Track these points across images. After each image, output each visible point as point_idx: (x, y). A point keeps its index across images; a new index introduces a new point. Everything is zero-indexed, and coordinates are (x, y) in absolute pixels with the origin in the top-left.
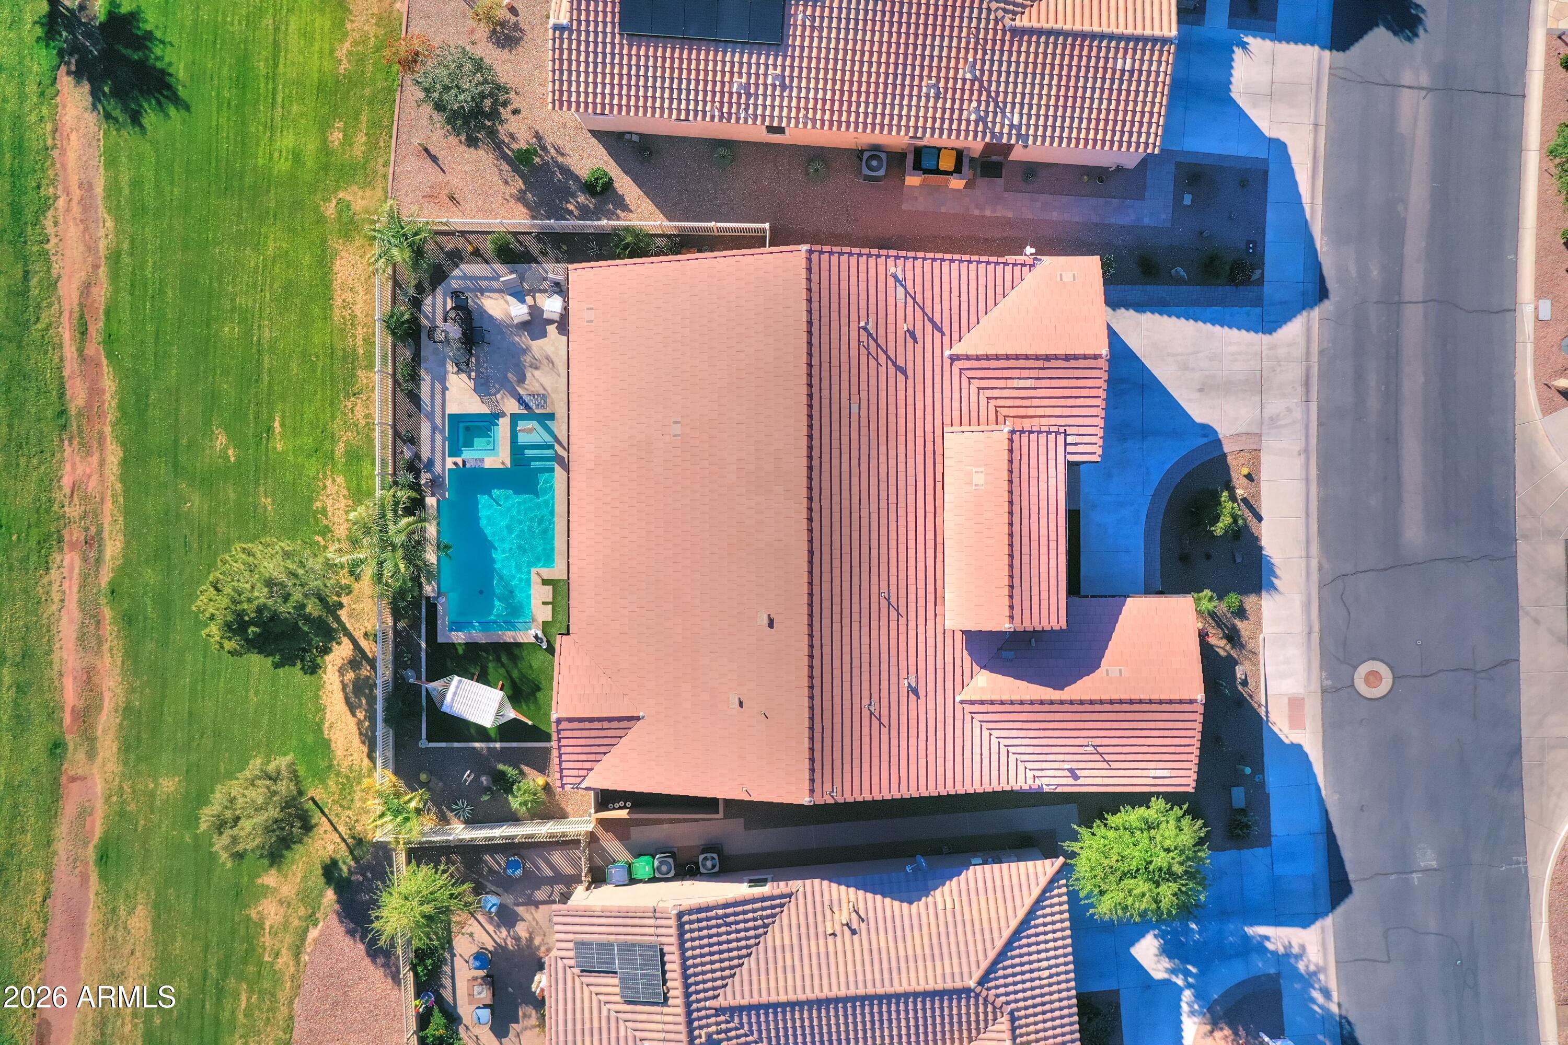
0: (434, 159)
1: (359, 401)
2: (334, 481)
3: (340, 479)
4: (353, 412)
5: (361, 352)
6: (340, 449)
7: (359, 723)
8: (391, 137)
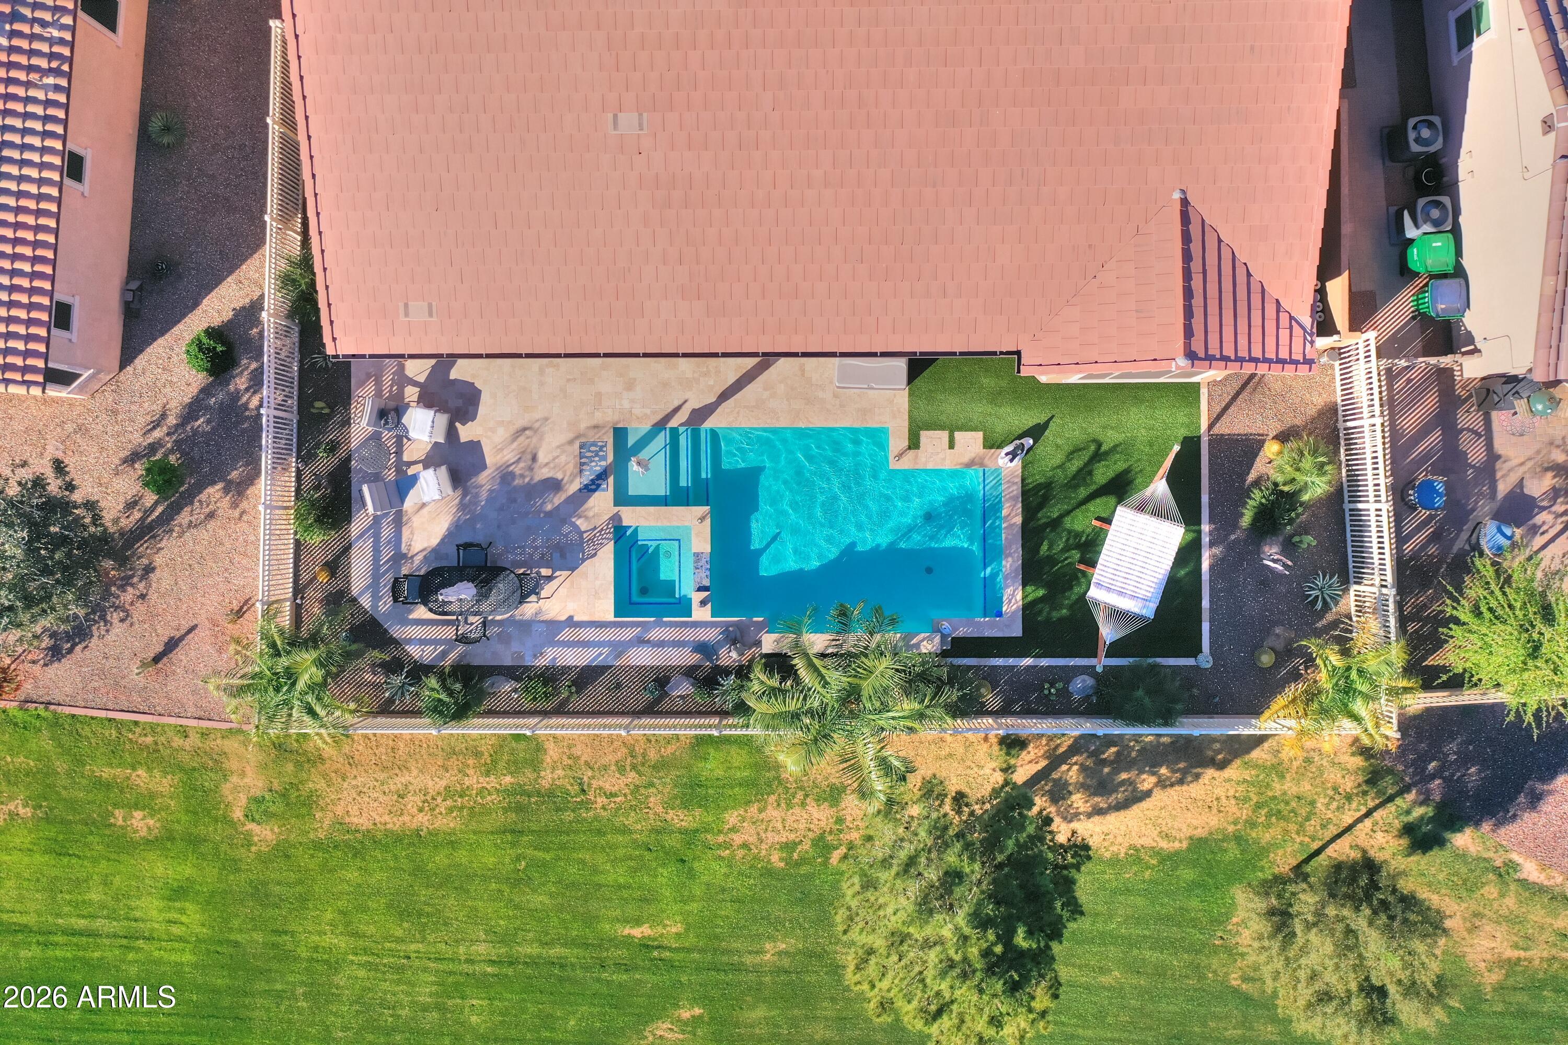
0: (172, 645)
1: (595, 783)
2: (733, 829)
3: (732, 818)
4: (613, 795)
5: (508, 779)
6: (681, 819)
7: (1162, 784)
8: (136, 723)
